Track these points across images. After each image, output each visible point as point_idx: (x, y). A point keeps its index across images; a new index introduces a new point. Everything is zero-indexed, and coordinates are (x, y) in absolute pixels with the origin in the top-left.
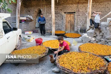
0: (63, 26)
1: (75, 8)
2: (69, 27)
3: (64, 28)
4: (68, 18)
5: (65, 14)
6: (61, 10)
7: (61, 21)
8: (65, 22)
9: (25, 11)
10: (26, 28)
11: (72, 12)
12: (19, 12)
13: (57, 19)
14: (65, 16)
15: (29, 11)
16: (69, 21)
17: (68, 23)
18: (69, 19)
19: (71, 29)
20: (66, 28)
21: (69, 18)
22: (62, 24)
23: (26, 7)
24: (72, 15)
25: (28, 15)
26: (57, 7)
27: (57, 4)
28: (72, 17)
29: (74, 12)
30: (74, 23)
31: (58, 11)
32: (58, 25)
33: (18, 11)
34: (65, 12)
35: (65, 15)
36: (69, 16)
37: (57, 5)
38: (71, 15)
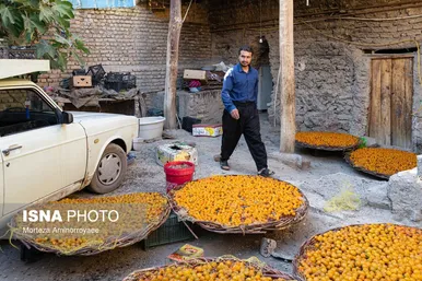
0: (357, 113)
1: (417, 26)
2: (388, 119)
3: (360, 121)
4: (382, 76)
5: (368, 58)
6: (350, 38)
7: (349, 88)
8: (366, 94)
9: (214, 46)
10: (204, 113)
11: (402, 46)
12: (177, 50)
13: (330, 81)
14: (368, 66)
15: (229, 48)
16: (388, 92)
17: (382, 97)
18: (387, 81)
19: (398, 131)
20: (370, 123)
21: (387, 76)
22: (350, 102)
23: (218, 33)
24: (400, 63)
25: (222, 63)
26: (332, 24)
27: (329, 14)
28: (399, 73)
29: (409, 46)
30: (412, 100)
31: (336, 44)
32: (333, 108)
33: (172, 48)
34: (367, 46)
35: (364, 62)
36: (385, 64)
37: (331, 17)
38: (398, 62)
